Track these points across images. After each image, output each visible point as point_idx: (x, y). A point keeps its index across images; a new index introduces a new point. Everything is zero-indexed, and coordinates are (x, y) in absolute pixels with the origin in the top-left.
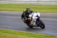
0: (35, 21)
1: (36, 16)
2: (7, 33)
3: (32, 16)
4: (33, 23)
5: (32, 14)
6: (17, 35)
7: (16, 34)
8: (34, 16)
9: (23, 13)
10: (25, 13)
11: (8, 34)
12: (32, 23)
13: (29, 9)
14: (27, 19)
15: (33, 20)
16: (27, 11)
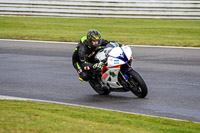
0: (116, 73)
1: (120, 58)
2: (84, 117)
3: (107, 56)
4: (110, 79)
5: (107, 49)
6: (119, 126)
7: (118, 122)
8: (112, 57)
9: (78, 48)
10: (83, 49)
11: (88, 122)
12: (106, 81)
13: (97, 34)
14: (91, 68)
15: (110, 70)
16: (91, 41)
